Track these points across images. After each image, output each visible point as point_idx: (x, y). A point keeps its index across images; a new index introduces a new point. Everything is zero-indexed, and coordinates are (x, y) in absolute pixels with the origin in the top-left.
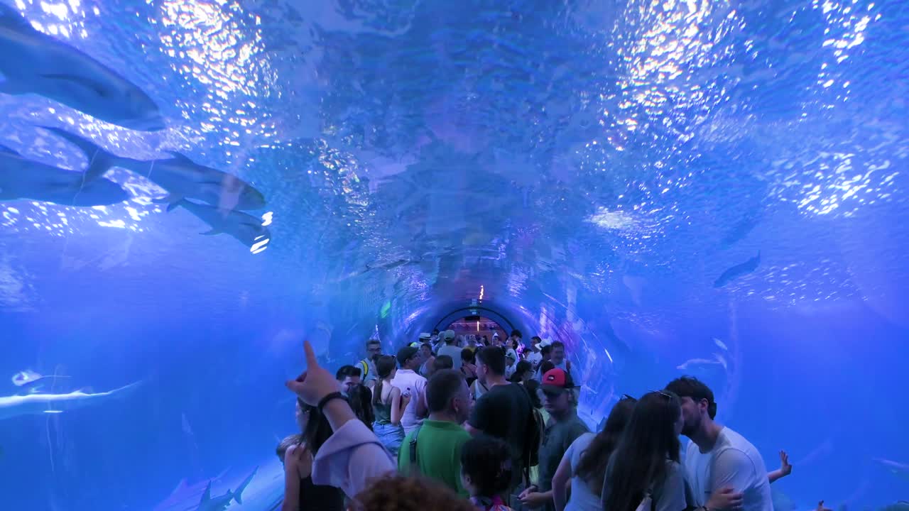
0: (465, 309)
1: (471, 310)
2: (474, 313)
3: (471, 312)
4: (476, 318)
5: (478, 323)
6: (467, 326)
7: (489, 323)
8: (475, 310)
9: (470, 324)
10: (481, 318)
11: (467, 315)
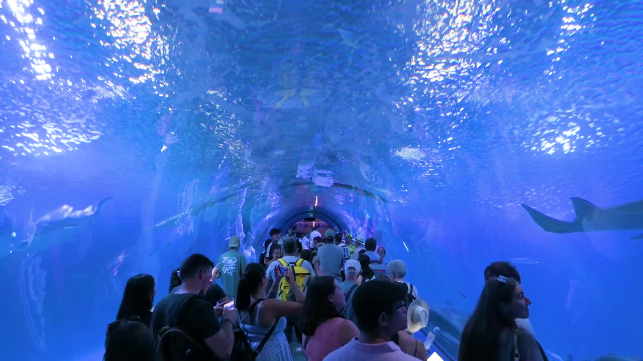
1: (309, 214)
2: (311, 216)
4: (313, 219)
6: (306, 225)
7: (322, 222)
8: (312, 214)
9: (308, 223)
10: (316, 219)
11: (306, 217)
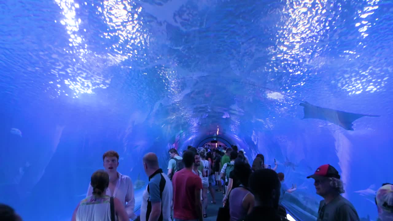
0: (211, 137)
1: (214, 138)
2: (215, 139)
3: (214, 139)
4: (216, 142)
5: (216, 144)
6: (212, 145)
7: (221, 144)
10: (218, 142)
11: (211, 140)
